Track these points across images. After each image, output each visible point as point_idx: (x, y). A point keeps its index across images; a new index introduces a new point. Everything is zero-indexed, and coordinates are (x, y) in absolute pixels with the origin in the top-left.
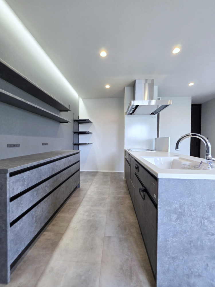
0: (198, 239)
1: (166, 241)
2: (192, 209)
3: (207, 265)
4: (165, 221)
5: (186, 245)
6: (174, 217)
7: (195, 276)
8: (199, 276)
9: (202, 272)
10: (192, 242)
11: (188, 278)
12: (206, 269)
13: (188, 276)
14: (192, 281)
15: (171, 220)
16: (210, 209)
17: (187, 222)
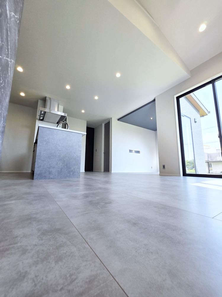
2: (52, 140)
3: (57, 163)
5: (49, 155)
7: (52, 168)
8: (54, 167)
9: (55, 166)
11: (49, 169)
13: (49, 168)
14: (50, 170)
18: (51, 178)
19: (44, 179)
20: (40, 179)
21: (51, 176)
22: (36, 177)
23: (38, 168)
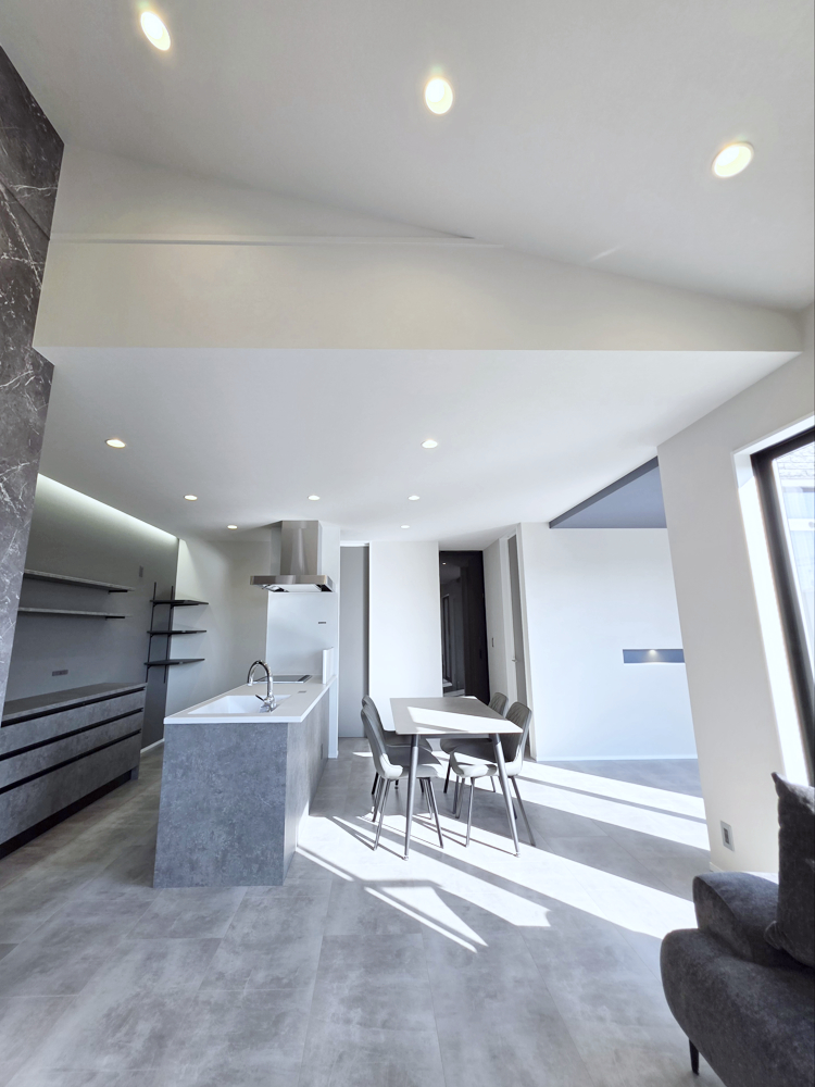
0: (204, 799)
1: (169, 805)
4: (170, 779)
6: (180, 772)
8: (204, 849)
10: (197, 803)
12: (211, 838)
13: (191, 851)
15: (176, 777)
16: (219, 760)
17: (193, 778)
18: (197, 885)
19: (179, 886)
20: (167, 886)
21: (197, 879)
22: (158, 881)
23: (164, 850)
